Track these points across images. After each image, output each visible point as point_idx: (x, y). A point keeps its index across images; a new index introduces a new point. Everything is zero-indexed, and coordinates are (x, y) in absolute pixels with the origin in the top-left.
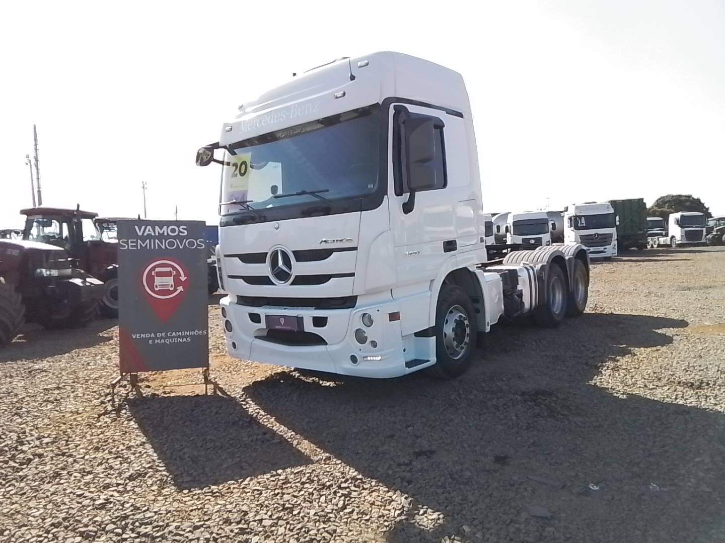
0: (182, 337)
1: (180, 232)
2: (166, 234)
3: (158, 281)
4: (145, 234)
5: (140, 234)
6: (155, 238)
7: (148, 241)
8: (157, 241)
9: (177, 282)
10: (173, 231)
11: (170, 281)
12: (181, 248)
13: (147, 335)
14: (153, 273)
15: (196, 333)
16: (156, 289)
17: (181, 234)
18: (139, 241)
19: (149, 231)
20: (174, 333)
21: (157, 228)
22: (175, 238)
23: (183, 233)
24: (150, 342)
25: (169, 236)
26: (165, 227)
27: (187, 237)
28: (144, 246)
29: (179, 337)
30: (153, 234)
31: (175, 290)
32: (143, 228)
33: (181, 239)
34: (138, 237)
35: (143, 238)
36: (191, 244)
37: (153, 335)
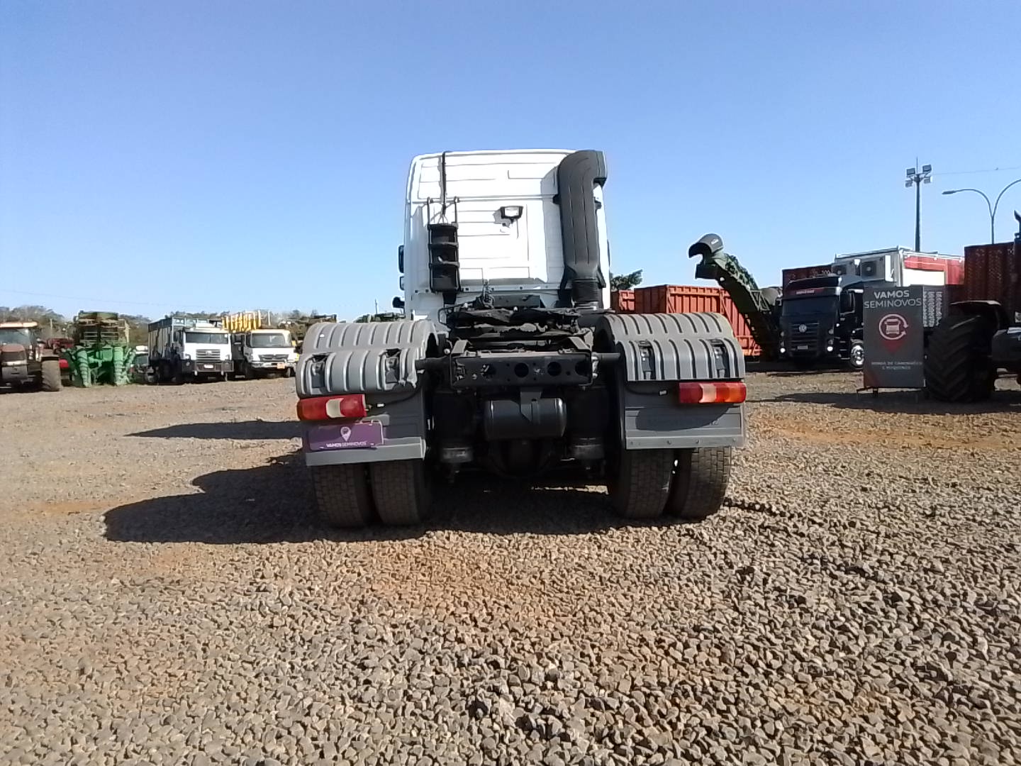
5: (877, 297)
6: (887, 299)
9: (902, 329)
10: (899, 294)
11: (897, 327)
21: (889, 293)
22: (900, 299)
24: (883, 368)
25: (896, 298)
27: (909, 298)
31: (900, 334)
33: (905, 299)
34: (876, 299)
35: (880, 300)
36: (912, 302)
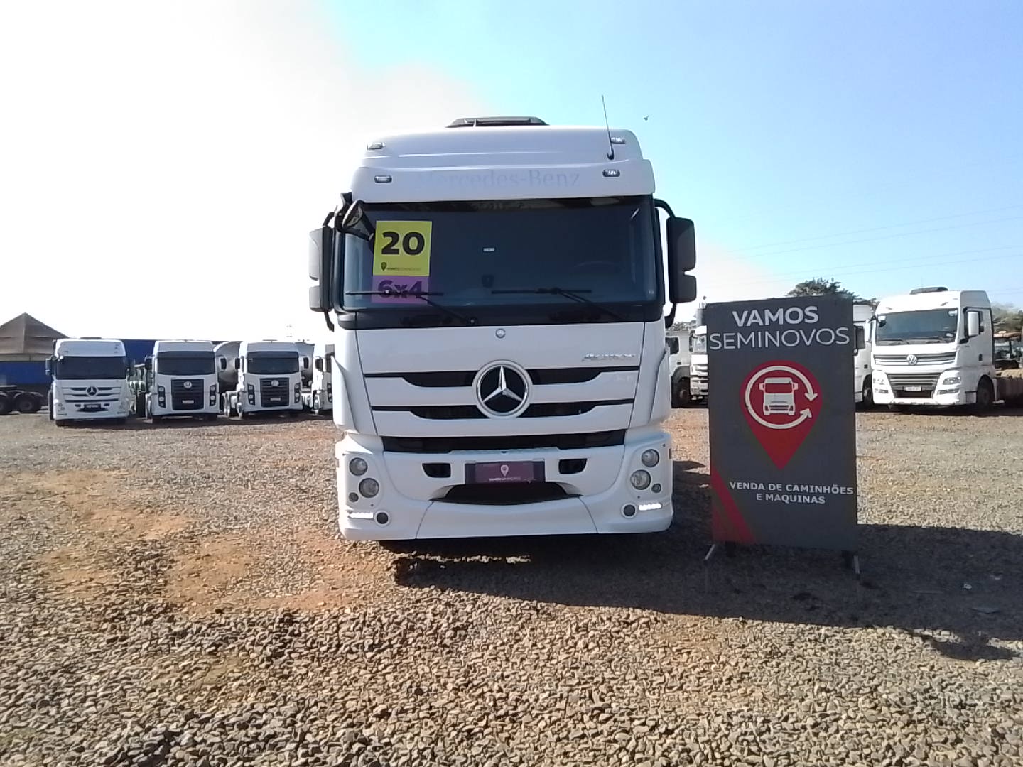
0: (811, 495)
1: (806, 316)
2: (781, 322)
3: (769, 399)
4: (749, 324)
7: (753, 335)
8: (767, 333)
12: (808, 344)
13: (753, 486)
14: (761, 387)
15: (835, 489)
16: (767, 413)
17: (807, 321)
18: (739, 335)
19: (755, 318)
20: (796, 486)
23: (812, 318)
26: (781, 311)
28: (746, 343)
29: (804, 493)
30: (761, 324)
32: (745, 313)
37: (762, 486)
